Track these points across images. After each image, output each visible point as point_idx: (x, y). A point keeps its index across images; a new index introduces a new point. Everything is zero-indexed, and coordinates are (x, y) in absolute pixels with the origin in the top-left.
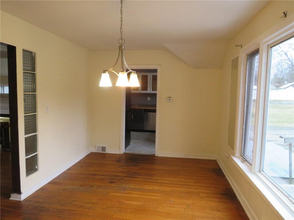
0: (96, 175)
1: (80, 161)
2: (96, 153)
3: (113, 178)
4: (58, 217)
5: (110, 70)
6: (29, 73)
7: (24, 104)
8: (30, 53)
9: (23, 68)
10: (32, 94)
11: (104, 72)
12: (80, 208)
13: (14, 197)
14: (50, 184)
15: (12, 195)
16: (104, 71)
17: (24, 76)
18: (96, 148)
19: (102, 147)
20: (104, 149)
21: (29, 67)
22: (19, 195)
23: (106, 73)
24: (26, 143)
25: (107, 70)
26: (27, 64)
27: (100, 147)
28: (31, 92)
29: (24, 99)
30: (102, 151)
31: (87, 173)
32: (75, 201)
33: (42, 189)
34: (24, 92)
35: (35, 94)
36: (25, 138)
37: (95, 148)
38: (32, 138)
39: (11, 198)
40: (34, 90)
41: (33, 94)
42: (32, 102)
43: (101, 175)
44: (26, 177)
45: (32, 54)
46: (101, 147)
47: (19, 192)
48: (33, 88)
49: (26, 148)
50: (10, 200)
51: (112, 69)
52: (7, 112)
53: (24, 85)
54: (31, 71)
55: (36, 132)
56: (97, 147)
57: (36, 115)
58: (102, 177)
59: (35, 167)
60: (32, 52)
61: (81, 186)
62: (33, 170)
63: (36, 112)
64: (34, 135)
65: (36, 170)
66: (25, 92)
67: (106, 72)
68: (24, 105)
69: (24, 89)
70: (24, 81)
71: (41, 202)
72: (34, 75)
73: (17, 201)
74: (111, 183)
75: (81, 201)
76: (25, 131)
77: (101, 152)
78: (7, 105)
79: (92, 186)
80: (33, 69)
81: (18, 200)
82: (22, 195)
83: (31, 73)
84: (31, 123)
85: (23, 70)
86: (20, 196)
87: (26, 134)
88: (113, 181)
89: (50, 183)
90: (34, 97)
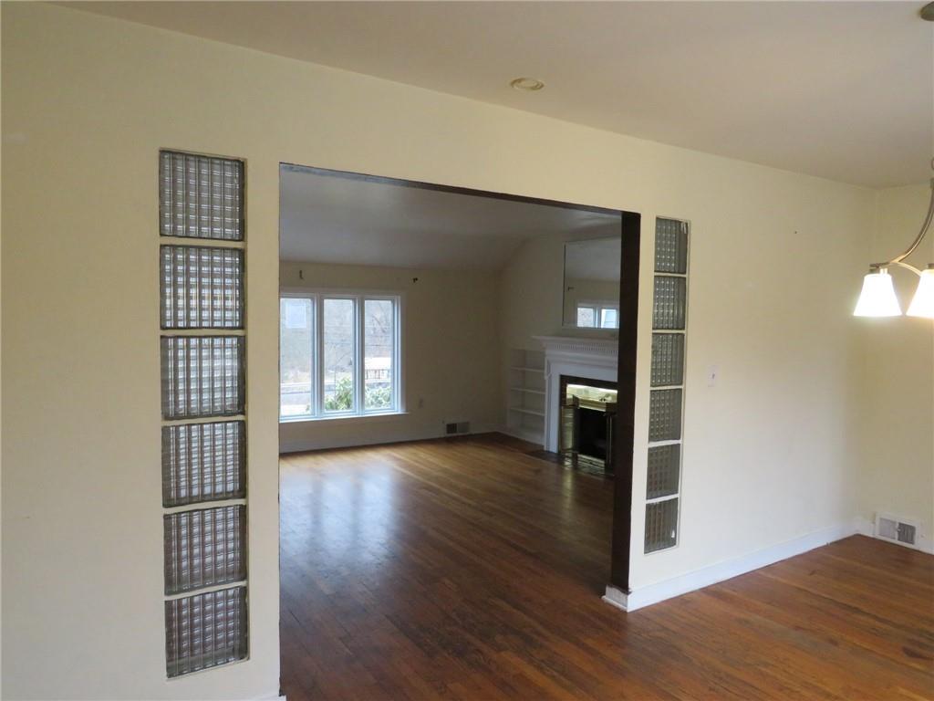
0: (857, 610)
1: (810, 553)
2: (874, 539)
3: (923, 640)
4: (710, 689)
5: (897, 261)
6: (670, 277)
7: (653, 358)
8: (674, 224)
9: (656, 265)
10: (673, 334)
11: (872, 271)
12: (781, 690)
13: (612, 596)
14: (704, 592)
15: (608, 589)
16: (872, 266)
17: (656, 286)
18: (878, 523)
19: (900, 524)
20: (906, 531)
21: (670, 261)
22: (622, 595)
23: (879, 272)
24: (650, 462)
25: (885, 264)
26: (665, 253)
27: (894, 523)
28: (673, 329)
29: (653, 347)
30: (899, 539)
31: (826, 596)
32: (766, 665)
33: (682, 601)
34: (653, 329)
35: (683, 335)
36: (650, 449)
37: (874, 523)
38: (667, 452)
39: (604, 597)
40: (680, 323)
41: (678, 334)
42: (672, 354)
43: (876, 618)
44: (645, 553)
45: (680, 226)
46: (897, 526)
47: (624, 588)
48: (678, 314)
49: (650, 477)
50: (603, 601)
51: (901, 258)
52: (613, 376)
53: (654, 309)
54: (674, 273)
55: (679, 438)
56: (881, 519)
57: (681, 390)
58: (878, 624)
59: (669, 534)
60: (681, 222)
61: (797, 628)
62: (663, 539)
63: (681, 384)
64: (672, 446)
65: (671, 542)
66: (657, 329)
67: (882, 270)
68: (652, 363)
69: (654, 323)
70: (655, 300)
71: (674, 632)
72: (681, 284)
73: (618, 609)
74: (912, 655)
75: (785, 671)
76: (651, 430)
77: (896, 542)
78: (614, 359)
79: (834, 642)
80: (682, 266)
81: (621, 606)
82: (629, 596)
83: (675, 277)
84: (667, 411)
85: (655, 271)
86: (627, 599)
87: (651, 438)
88: (918, 650)
89: (705, 590)
90: (680, 342)
